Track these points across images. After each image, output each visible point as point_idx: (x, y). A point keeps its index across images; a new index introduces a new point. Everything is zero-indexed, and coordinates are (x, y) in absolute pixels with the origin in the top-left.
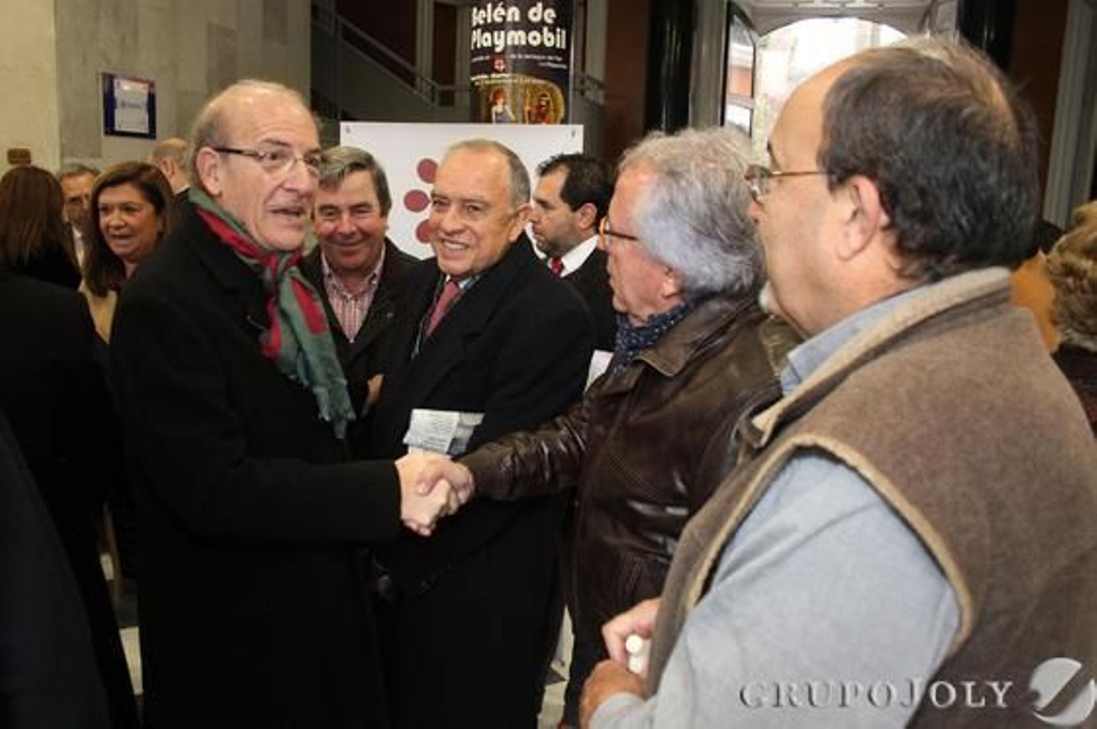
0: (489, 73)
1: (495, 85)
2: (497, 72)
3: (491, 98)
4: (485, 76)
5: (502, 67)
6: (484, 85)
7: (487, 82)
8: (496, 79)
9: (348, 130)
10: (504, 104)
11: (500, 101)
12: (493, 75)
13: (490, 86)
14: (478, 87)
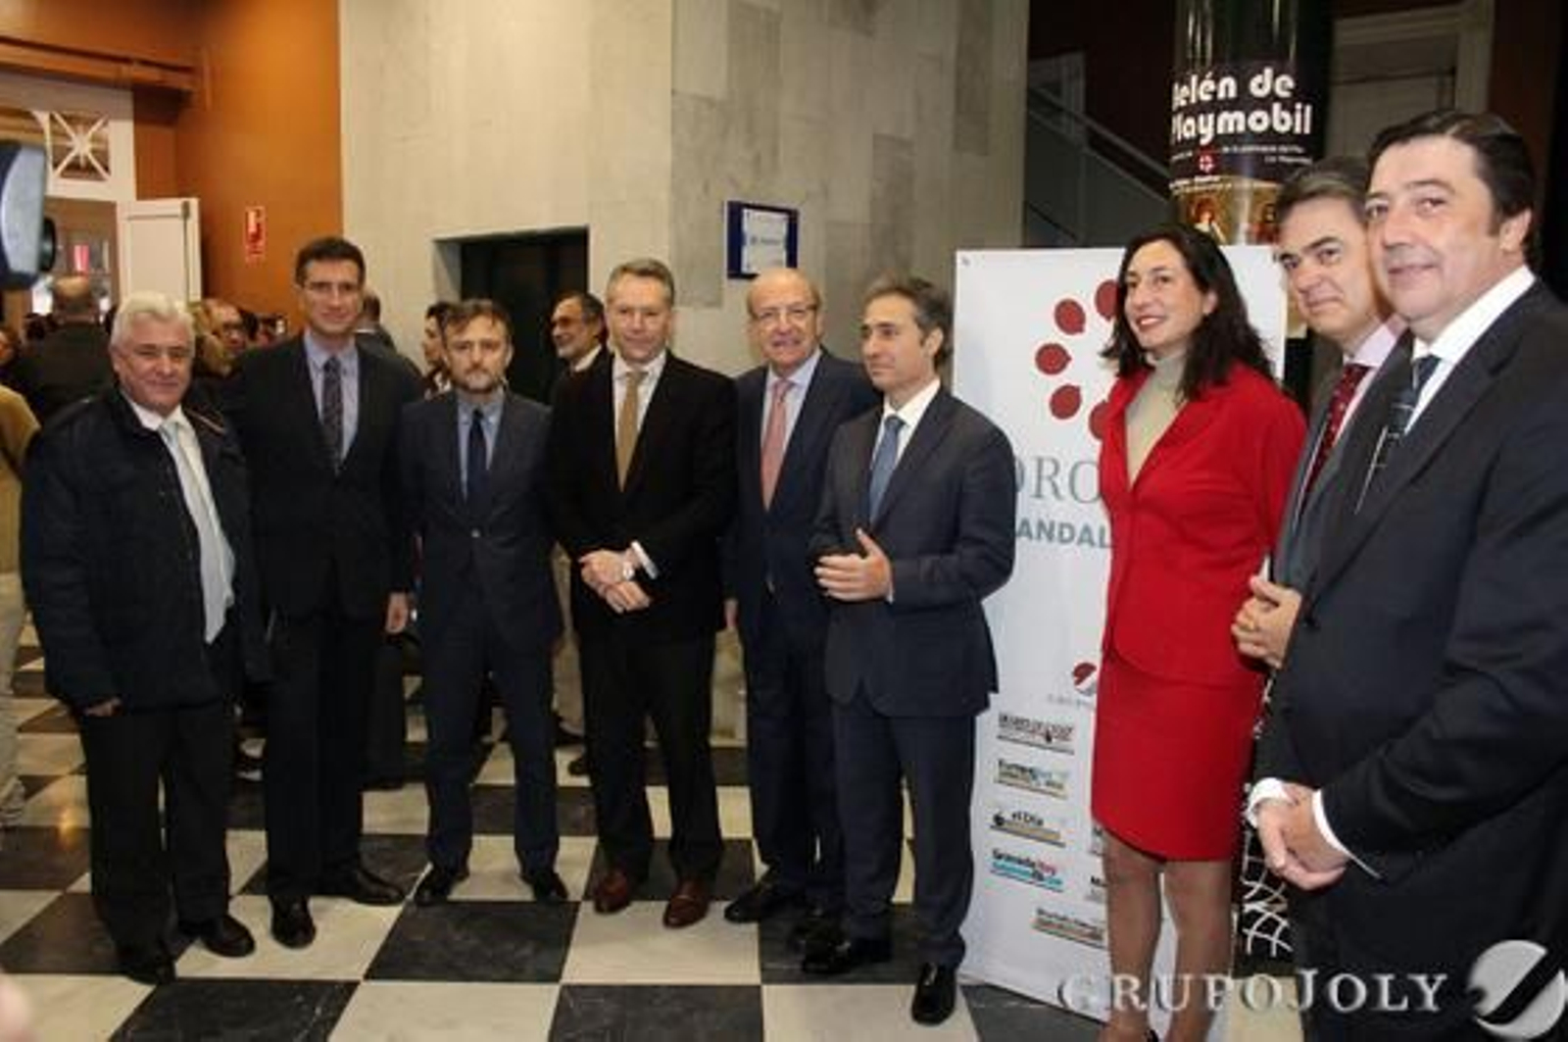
0: (1191, 176)
1: (1200, 193)
2: (1203, 174)
3: (1193, 212)
4: (1186, 182)
5: (1210, 166)
6: (1185, 194)
7: (1188, 190)
8: (1200, 184)
9: (966, 262)
10: (1211, 220)
11: (1206, 216)
12: (1197, 179)
13: (1192, 195)
14: (1177, 197)
